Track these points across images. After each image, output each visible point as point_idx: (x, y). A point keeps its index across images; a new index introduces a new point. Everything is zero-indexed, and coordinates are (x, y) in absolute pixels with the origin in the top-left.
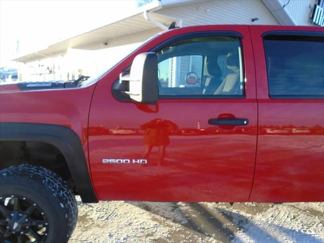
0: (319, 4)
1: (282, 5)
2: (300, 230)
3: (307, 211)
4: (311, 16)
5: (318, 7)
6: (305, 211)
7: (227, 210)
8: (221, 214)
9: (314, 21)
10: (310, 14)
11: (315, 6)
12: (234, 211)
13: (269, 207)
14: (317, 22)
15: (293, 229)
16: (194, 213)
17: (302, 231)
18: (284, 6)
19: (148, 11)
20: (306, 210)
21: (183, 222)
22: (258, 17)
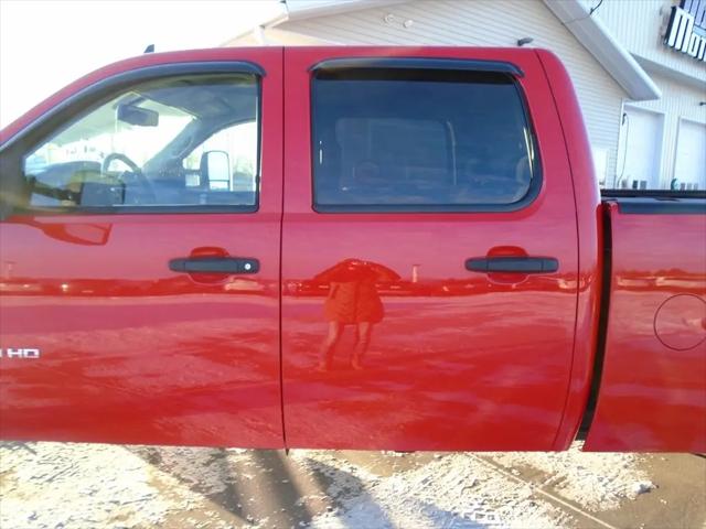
0: (682, 6)
1: (587, 7)
2: (470, 514)
3: (514, 471)
4: (664, 32)
5: (679, 12)
6: (509, 470)
7: (331, 464)
8: (312, 473)
9: (671, 43)
10: (661, 29)
11: (674, 9)
12: (345, 468)
13: (433, 459)
14: (678, 46)
15: (455, 511)
16: (252, 470)
17: (473, 518)
18: (592, 10)
19: (263, 27)
20: (514, 468)
21: (214, 491)
22: (532, 36)
